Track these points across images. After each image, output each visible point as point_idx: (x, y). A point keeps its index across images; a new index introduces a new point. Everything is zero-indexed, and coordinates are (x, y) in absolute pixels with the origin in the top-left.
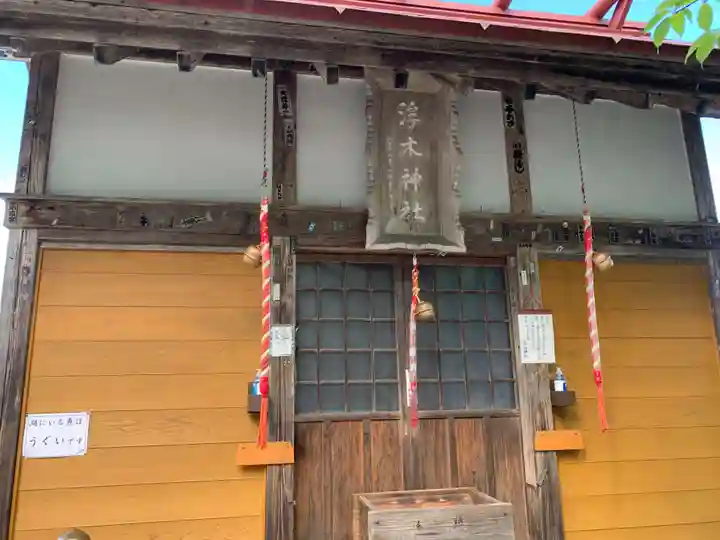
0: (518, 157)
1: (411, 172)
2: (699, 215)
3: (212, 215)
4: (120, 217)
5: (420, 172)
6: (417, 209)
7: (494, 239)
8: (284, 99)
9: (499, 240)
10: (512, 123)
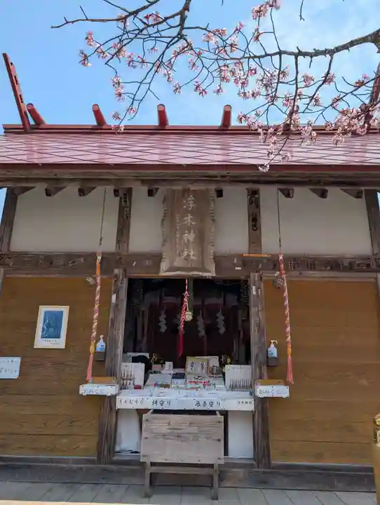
0: (254, 221)
1: (189, 233)
2: (373, 251)
3: (84, 260)
4: (41, 261)
5: (194, 233)
6: (192, 253)
7: (237, 268)
8: (125, 198)
9: (240, 268)
10: (252, 203)
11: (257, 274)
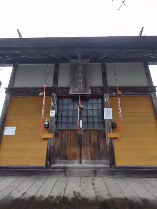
0: (104, 75)
1: (80, 79)
6: (81, 86)
9: (100, 92)
11: (106, 94)
